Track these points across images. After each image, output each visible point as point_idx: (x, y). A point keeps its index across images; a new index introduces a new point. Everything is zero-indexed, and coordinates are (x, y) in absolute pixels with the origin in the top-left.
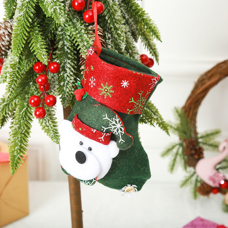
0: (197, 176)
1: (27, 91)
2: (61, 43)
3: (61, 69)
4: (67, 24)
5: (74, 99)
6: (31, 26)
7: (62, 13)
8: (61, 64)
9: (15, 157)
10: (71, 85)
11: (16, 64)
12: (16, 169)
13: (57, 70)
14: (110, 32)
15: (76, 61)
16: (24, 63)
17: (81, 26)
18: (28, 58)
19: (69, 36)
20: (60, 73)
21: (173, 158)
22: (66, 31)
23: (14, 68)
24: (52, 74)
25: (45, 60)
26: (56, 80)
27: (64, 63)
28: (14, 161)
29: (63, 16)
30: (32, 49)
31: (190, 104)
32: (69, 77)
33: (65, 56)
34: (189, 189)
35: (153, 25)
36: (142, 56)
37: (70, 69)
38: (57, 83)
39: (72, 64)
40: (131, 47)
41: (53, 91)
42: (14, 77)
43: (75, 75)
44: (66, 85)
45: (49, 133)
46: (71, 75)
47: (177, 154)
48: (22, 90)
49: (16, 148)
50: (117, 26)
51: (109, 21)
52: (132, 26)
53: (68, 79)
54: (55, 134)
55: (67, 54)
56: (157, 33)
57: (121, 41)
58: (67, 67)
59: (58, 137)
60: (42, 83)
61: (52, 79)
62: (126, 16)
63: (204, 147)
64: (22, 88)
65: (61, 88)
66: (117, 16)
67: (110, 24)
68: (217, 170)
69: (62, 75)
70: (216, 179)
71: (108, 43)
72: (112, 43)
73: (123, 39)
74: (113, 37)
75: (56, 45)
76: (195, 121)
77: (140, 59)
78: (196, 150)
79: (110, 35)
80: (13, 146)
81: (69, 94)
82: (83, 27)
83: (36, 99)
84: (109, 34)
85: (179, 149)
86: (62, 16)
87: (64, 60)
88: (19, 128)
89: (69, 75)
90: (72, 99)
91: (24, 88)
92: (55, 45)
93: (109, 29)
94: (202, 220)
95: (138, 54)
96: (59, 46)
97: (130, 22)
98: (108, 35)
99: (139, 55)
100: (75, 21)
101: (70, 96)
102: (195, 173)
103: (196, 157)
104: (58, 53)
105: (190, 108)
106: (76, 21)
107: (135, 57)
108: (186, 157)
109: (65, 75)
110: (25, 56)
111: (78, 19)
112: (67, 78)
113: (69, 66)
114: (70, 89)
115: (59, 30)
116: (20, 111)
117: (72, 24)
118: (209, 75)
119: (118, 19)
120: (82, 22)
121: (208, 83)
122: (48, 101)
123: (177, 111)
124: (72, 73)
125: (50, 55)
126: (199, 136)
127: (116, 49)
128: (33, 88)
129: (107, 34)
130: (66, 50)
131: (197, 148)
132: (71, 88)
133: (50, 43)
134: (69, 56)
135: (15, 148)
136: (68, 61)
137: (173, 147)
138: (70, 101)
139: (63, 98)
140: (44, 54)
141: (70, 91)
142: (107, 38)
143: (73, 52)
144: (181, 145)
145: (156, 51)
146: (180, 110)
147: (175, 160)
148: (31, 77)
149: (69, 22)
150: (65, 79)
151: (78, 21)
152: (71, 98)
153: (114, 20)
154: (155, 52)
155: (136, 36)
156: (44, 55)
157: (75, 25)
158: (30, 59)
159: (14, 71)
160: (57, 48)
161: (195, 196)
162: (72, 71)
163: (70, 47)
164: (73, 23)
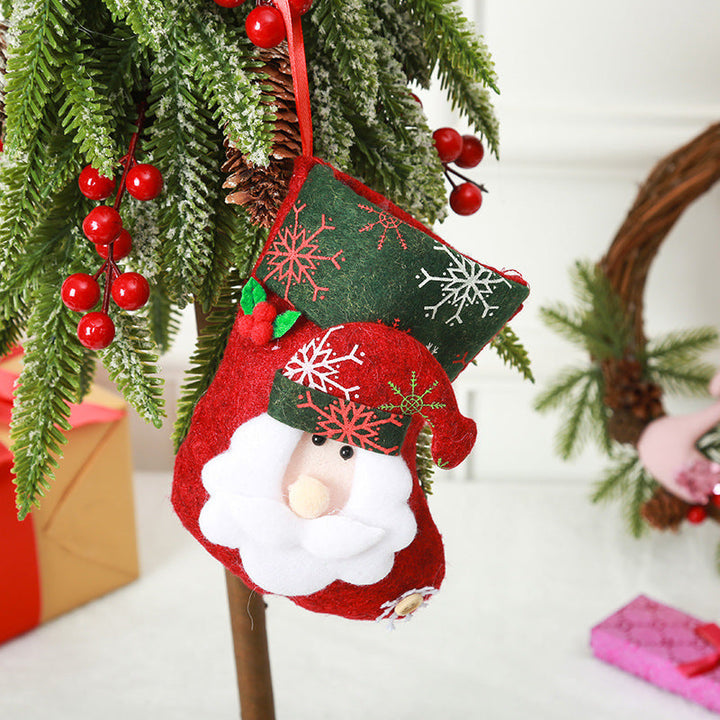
0: (643, 470)
1: (64, 253)
2: (165, 101)
3: (166, 187)
4: (183, 40)
5: (210, 283)
6: (64, 51)
7: (157, 8)
8: (166, 169)
9: (30, 463)
10: (200, 238)
11: (24, 170)
12: (32, 498)
13: (153, 191)
14: (328, 63)
15: (214, 159)
16: (46, 169)
17: (227, 44)
18: (61, 150)
19: (191, 79)
20: (164, 200)
21: (570, 415)
22: (181, 62)
23: (17, 182)
24: (139, 203)
25: (106, 163)
26: (153, 220)
27: (175, 167)
28: (28, 474)
29: (159, 20)
30: (66, 127)
31: (625, 252)
32: (191, 211)
33: (180, 144)
34: (618, 506)
35: (472, 37)
36: (439, 134)
37: (195, 185)
38: (155, 230)
39: (204, 170)
40: (400, 108)
41: (142, 256)
42: (17, 213)
43: (213, 207)
44: (185, 238)
45: (132, 393)
46: (199, 206)
47: (583, 402)
48: (50, 251)
49: (32, 434)
50: (350, 45)
51: (322, 30)
52: (406, 37)
53: (190, 218)
54: (148, 397)
55: (187, 137)
56: (485, 63)
57: (363, 93)
58: (186, 181)
59: (159, 405)
60: (102, 235)
61: (140, 218)
62: (385, 7)
63: (665, 383)
64: (49, 243)
65: (168, 249)
66: (351, 11)
67: (325, 37)
68: (704, 451)
69: (169, 204)
70: (700, 479)
71: (319, 99)
72: (334, 99)
73: (369, 87)
74: (337, 78)
75: (151, 108)
76: (639, 304)
77: (434, 145)
78: (638, 392)
79: (326, 75)
80: (21, 428)
81: (193, 266)
82: (234, 47)
83: (83, 286)
84: (322, 70)
85: (588, 386)
86: (156, 19)
87: (179, 157)
88: (41, 371)
89: (192, 206)
90: (206, 282)
91: (56, 244)
92: (148, 109)
93: (323, 54)
94: (651, 606)
95: (425, 128)
96: (160, 113)
97: (399, 26)
98: (320, 74)
99: (430, 132)
100: (209, 29)
101: (198, 273)
102: (635, 460)
103: (640, 413)
104: (157, 137)
105: (625, 265)
106: (213, 30)
107: (415, 139)
108: (610, 413)
109: (181, 206)
110: (52, 145)
111: (218, 22)
112: (185, 216)
113: (191, 176)
114: (198, 251)
115: (160, 61)
116: (44, 317)
117: (200, 40)
118: (683, 162)
119: (352, 21)
120: (233, 33)
121: (681, 188)
122: (122, 292)
123: (584, 274)
124: (200, 200)
125: (134, 140)
126: (651, 348)
127: (346, 117)
128: (81, 246)
129: (319, 71)
130: (182, 126)
131: (643, 386)
132: (199, 247)
133: (130, 101)
134: (193, 144)
135: (27, 435)
136: (188, 161)
137: (573, 381)
138: (198, 287)
139: (177, 277)
140: (102, 142)
141: (195, 255)
142: (318, 83)
143: (206, 132)
144: (594, 375)
145: (488, 117)
146: (591, 271)
147: (576, 420)
148: (73, 210)
149: (192, 34)
150: (182, 216)
151: (218, 29)
152: (202, 280)
153: (338, 26)
154: (485, 119)
155: (424, 68)
156: (101, 147)
157: (211, 44)
158: (66, 153)
159: (18, 194)
160: (154, 117)
161: (637, 529)
162: (202, 193)
163: (195, 116)
164: (205, 37)
